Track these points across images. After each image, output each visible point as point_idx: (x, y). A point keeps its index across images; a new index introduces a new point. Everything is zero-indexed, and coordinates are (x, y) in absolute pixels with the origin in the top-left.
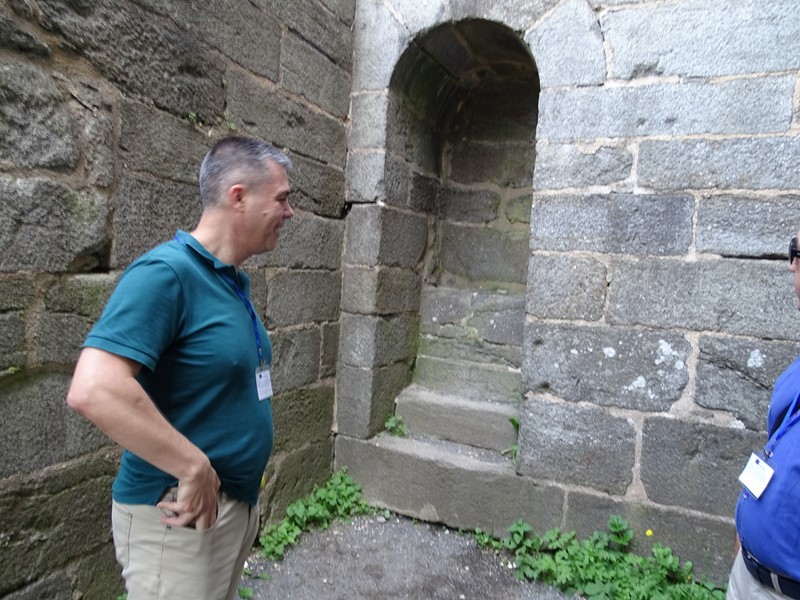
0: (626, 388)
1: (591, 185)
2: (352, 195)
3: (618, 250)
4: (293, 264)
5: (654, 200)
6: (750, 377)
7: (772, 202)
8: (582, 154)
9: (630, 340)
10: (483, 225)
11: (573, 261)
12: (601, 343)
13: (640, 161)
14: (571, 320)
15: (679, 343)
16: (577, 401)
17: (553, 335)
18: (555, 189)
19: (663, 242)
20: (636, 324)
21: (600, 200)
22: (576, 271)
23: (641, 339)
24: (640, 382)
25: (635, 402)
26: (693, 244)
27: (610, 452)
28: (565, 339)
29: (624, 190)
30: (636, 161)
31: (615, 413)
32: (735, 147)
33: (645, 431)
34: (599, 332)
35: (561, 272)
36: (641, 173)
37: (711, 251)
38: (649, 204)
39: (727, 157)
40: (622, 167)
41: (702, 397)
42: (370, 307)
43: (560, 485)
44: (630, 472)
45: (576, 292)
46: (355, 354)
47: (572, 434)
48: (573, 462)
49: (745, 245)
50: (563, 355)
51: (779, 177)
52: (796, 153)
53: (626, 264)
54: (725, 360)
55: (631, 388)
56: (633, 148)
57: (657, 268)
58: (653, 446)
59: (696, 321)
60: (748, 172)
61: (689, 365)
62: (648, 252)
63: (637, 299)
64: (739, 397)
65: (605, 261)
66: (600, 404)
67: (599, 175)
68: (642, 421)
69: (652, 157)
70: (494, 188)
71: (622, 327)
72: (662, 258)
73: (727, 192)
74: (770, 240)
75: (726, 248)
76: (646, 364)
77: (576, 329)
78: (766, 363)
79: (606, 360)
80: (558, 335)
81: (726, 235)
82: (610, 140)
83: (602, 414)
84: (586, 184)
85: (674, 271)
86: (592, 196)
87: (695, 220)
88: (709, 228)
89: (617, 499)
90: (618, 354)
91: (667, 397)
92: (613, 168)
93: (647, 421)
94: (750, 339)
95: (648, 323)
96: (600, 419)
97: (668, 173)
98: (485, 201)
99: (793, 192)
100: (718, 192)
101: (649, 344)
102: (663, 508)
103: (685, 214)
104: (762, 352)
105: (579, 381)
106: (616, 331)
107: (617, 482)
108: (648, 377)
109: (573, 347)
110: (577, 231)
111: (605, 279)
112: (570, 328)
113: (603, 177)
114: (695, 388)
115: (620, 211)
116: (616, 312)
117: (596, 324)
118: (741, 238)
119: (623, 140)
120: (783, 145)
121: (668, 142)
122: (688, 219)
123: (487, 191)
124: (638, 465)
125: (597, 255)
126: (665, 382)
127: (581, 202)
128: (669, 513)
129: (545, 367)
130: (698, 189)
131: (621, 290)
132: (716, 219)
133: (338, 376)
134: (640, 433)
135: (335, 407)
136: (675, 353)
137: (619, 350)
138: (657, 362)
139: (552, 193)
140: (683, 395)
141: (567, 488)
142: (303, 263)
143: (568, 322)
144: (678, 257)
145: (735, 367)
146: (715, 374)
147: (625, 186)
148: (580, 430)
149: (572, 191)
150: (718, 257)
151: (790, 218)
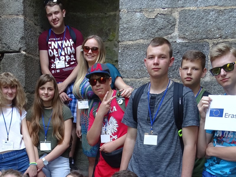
2: (4, 47)
5: (188, 46)
8: (147, 18)
13: (180, 22)
18: (132, 40)
30: (177, 23)
36: (180, 30)
38: (185, 48)
40: (170, 26)
56: (176, 15)
67: (157, 32)
69: (187, 20)
73: (226, 40)
82: (163, 10)
92: (165, 27)
97: (195, 30)
100: (221, 41)
119: (170, 10)
121: (195, 11)
130: (211, 39)
139: (130, 43)
147: (171, 38)
149: (142, 41)
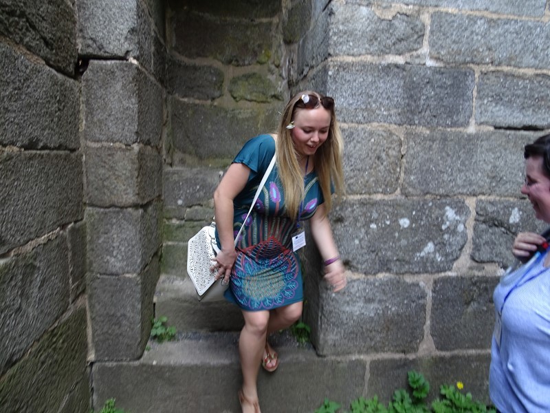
0: (418, 254)
1: (387, 53)
2: (89, 46)
3: (412, 122)
4: (26, 142)
5: (443, 73)
6: (510, 232)
7: (531, 80)
8: (379, 18)
9: (422, 210)
10: (209, 102)
11: (371, 134)
12: (397, 214)
13: (432, 32)
14: (370, 194)
15: (461, 209)
16: (375, 274)
17: (353, 211)
18: (353, 55)
19: (450, 115)
20: (427, 193)
21: (396, 70)
22: (373, 144)
23: (431, 207)
24: (430, 247)
25: (427, 266)
26: (473, 117)
27: (406, 316)
28: (365, 214)
29: (417, 61)
30: (428, 32)
31: (409, 279)
32: (506, 27)
33: (434, 291)
34: (395, 204)
35: (359, 145)
36: (432, 45)
37: (486, 123)
38: (438, 76)
39: (500, 35)
40: (416, 37)
41: (477, 254)
42: (130, 197)
43: (362, 357)
44: (423, 330)
45: (374, 165)
46: (113, 260)
47: (372, 306)
48: (374, 333)
49: (511, 118)
50: (363, 230)
51: (536, 58)
52: (547, 37)
53: (418, 135)
54: (493, 219)
55: (422, 254)
56: (426, 18)
57: (444, 139)
58: (439, 303)
59: (474, 187)
60: (515, 51)
61: (467, 227)
62: (438, 124)
63: (429, 171)
64: (503, 249)
65: (400, 133)
66: (397, 274)
67: (394, 44)
68: (431, 282)
69: (442, 29)
70: (217, 64)
71: (415, 198)
72: (449, 130)
73: (499, 68)
74: (528, 113)
75: (498, 120)
76: (434, 230)
77: (375, 204)
78: (522, 219)
79: (403, 231)
80: (358, 210)
81: (497, 108)
82: (406, 7)
83: (398, 282)
84: (383, 52)
85: (459, 143)
86: (389, 66)
87: (475, 94)
88: (485, 102)
89: (411, 356)
90: (411, 223)
91: (451, 257)
92: (408, 38)
93: (435, 282)
94: (512, 199)
95: (437, 193)
96: (397, 287)
97: (455, 47)
98: (210, 78)
99: (545, 71)
100: (492, 68)
101: (437, 212)
102: (447, 354)
103: (467, 88)
104: (519, 210)
105: (377, 254)
106: (410, 202)
107: (411, 341)
108: (436, 242)
109: (371, 222)
110: (375, 102)
111: (400, 151)
112: (369, 203)
113: (397, 46)
114: (472, 246)
115: (414, 82)
116: (411, 184)
117: (392, 197)
118: (508, 112)
119: (417, 8)
120: (539, 29)
121: (455, 16)
122: (469, 93)
123: (210, 67)
124: (428, 322)
125: (393, 127)
126: (450, 244)
127: (379, 71)
128: (453, 358)
129: (346, 246)
130: (478, 64)
131: (415, 161)
132: (491, 94)
133: (89, 291)
134: (430, 294)
135: (89, 331)
136: (458, 218)
137: (413, 220)
138: (444, 227)
139: (350, 59)
140: (462, 255)
141: (367, 358)
142: (38, 140)
143: (366, 196)
144: (461, 129)
145: (501, 225)
146: (487, 232)
147: (418, 56)
148: (380, 301)
149: (369, 58)
150: (492, 129)
151: (542, 94)
